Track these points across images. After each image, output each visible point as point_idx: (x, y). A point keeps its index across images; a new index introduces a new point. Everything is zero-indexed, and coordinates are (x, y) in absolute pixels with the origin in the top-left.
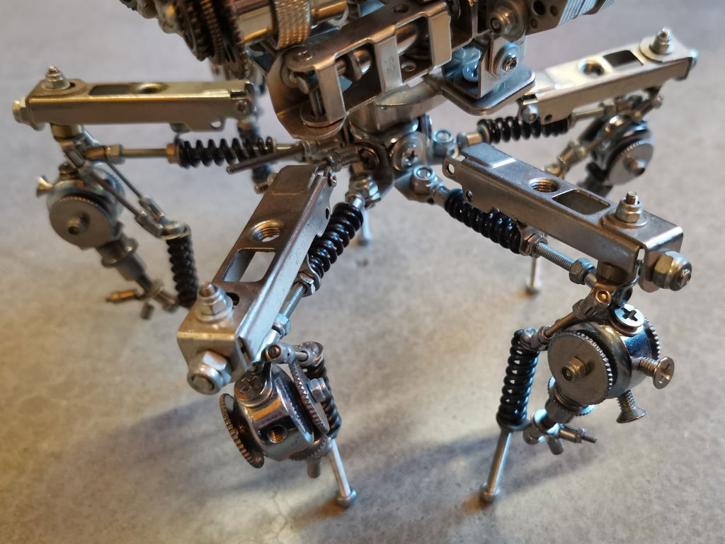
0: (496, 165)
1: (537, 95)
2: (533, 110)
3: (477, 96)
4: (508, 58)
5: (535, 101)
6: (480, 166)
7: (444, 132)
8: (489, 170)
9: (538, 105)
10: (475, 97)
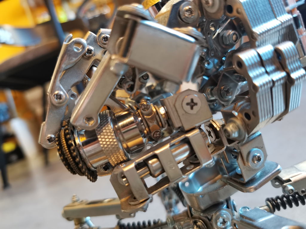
0: (261, 220)
1: (291, 179)
2: (290, 187)
3: (244, 181)
4: (255, 156)
5: (290, 182)
6: (250, 222)
7: (244, 208)
8: (255, 223)
9: (293, 184)
10: (243, 182)
